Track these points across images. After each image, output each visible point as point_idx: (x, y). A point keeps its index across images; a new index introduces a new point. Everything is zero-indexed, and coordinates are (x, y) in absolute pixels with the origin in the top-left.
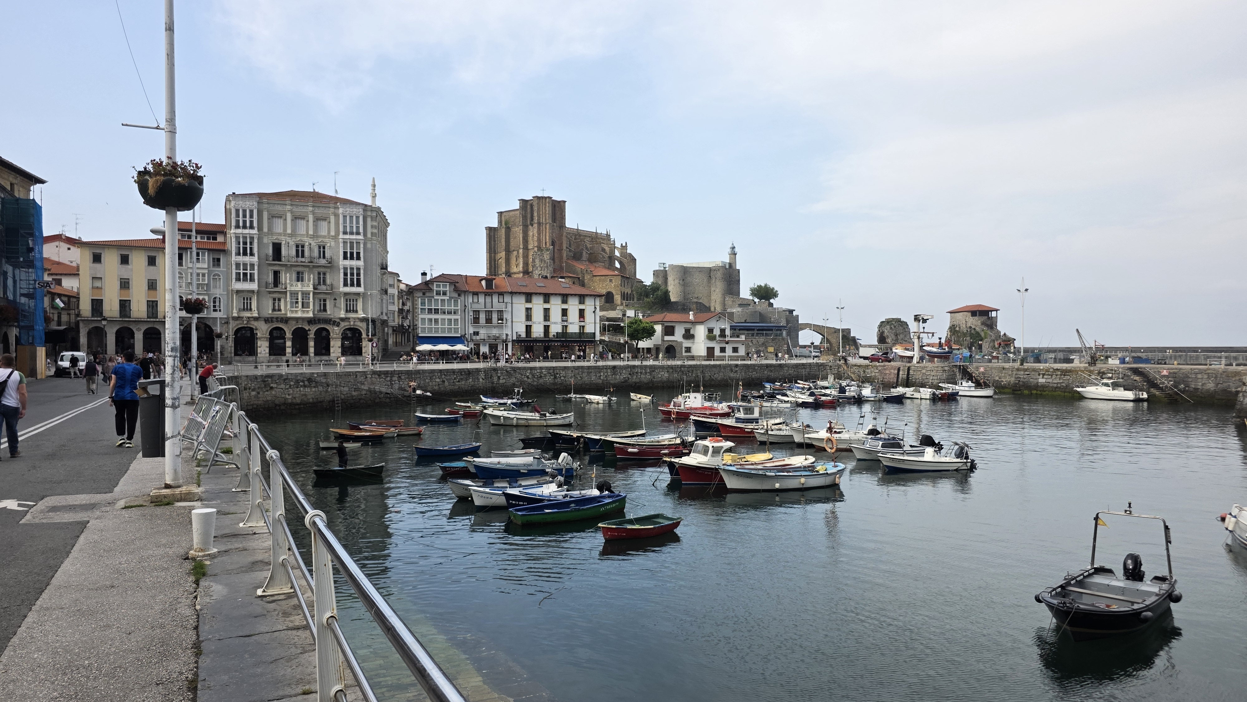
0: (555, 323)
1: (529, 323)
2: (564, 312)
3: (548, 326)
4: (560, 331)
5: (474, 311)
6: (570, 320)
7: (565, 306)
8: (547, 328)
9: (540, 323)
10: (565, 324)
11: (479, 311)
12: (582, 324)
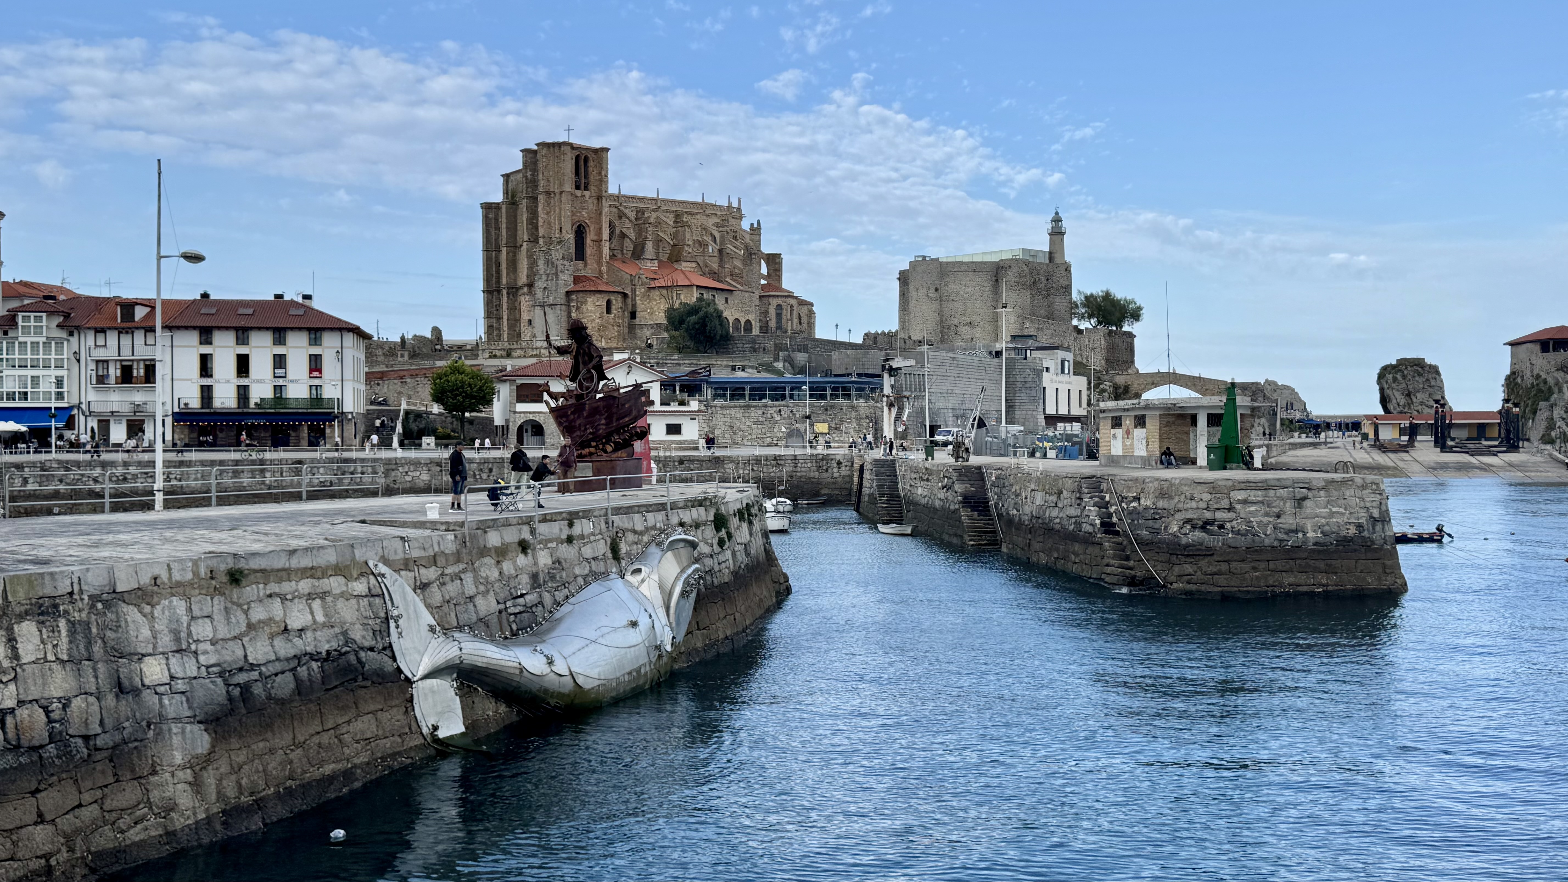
0: (259, 381)
1: (207, 381)
2: (280, 362)
3: (246, 388)
4: (269, 394)
5: (97, 362)
6: (290, 376)
7: (280, 350)
8: (243, 393)
9: (228, 381)
10: (281, 382)
11: (107, 361)
12: (316, 382)
